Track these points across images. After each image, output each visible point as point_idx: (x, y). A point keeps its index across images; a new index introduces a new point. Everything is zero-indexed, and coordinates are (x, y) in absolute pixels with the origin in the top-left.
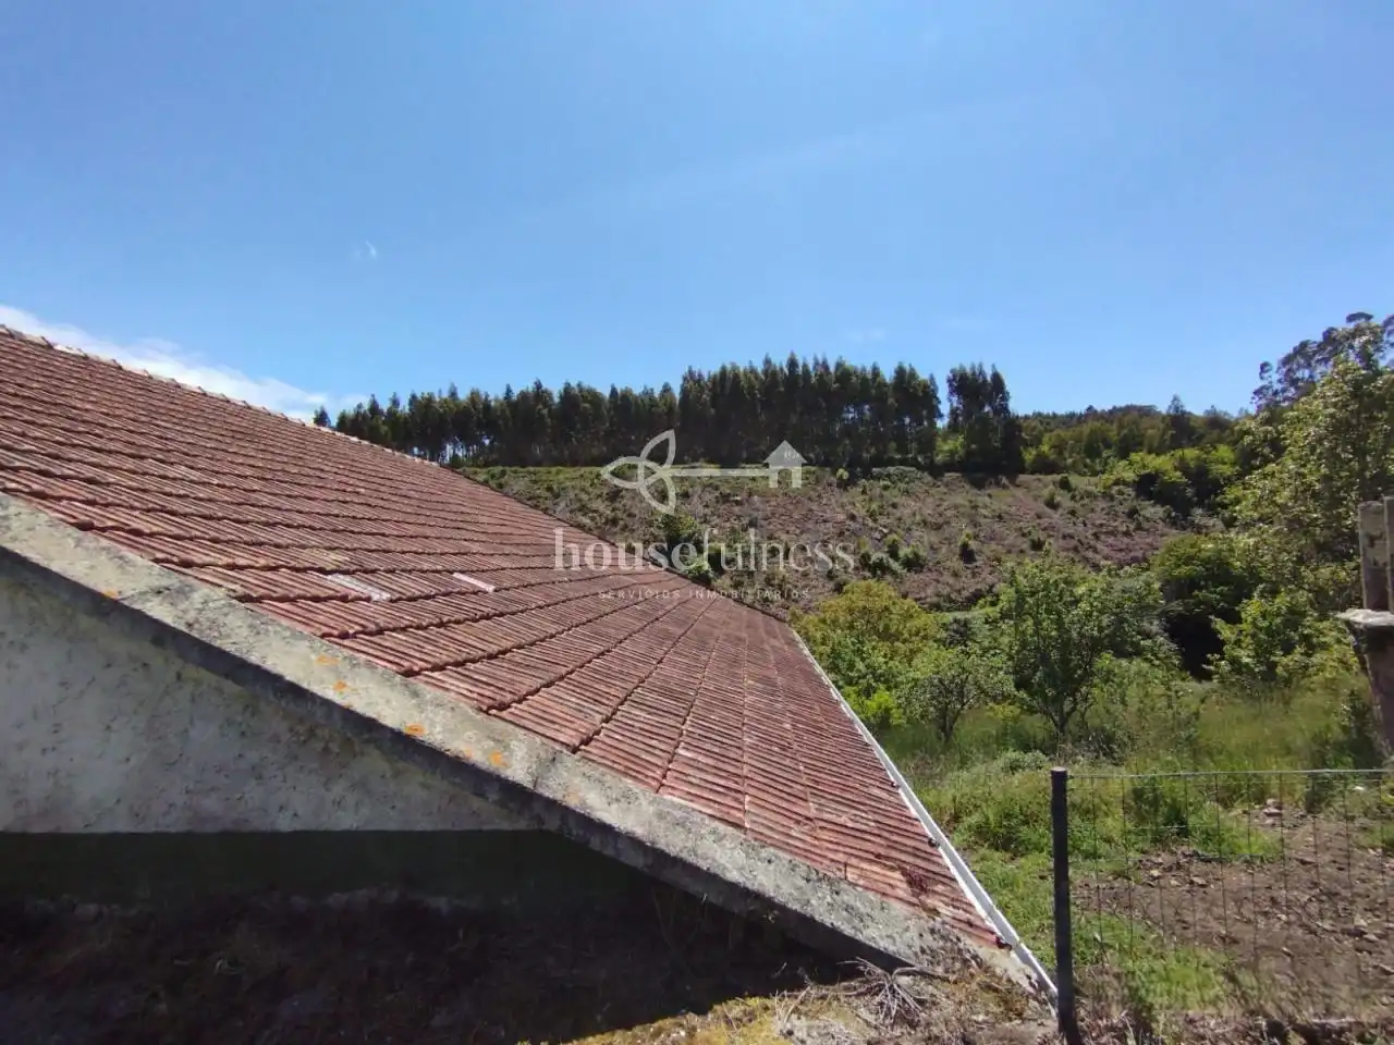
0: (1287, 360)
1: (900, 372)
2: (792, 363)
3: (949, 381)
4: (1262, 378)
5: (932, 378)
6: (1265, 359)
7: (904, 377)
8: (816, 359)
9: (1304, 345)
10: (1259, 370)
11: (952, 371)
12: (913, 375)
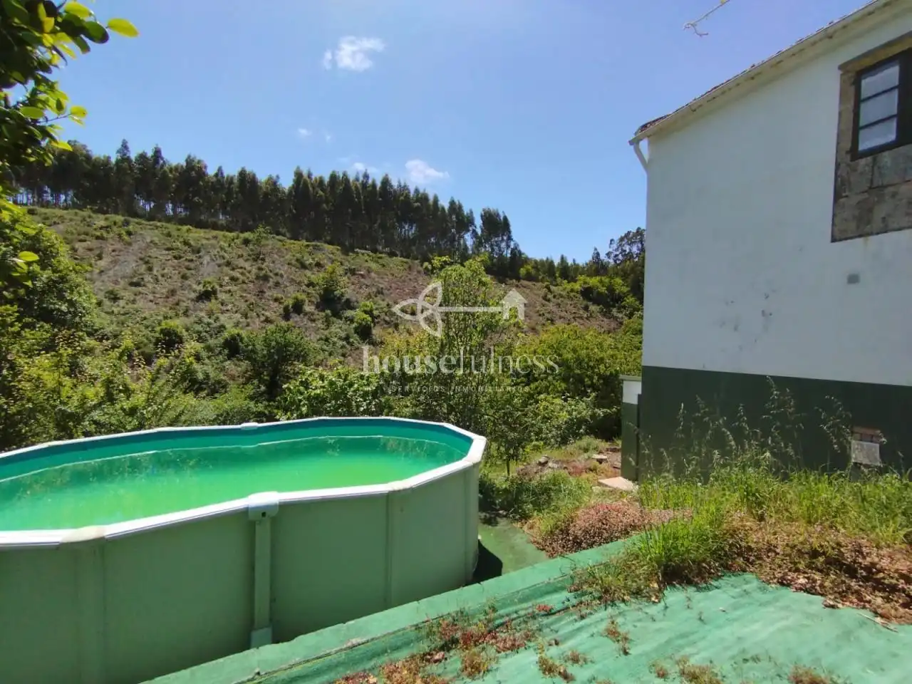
0: (622, 239)
1: (452, 203)
2: (386, 182)
3: (482, 216)
4: (610, 247)
5: (471, 212)
6: (611, 238)
7: (455, 208)
8: (399, 182)
9: (629, 233)
10: (609, 242)
11: (484, 210)
12: (460, 207)
